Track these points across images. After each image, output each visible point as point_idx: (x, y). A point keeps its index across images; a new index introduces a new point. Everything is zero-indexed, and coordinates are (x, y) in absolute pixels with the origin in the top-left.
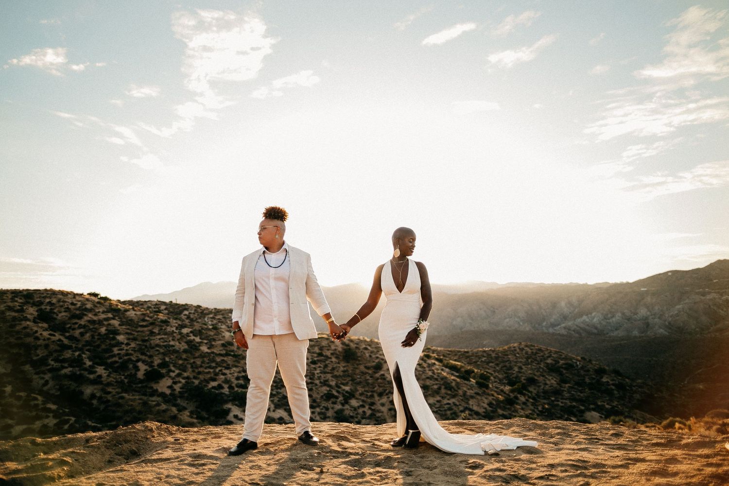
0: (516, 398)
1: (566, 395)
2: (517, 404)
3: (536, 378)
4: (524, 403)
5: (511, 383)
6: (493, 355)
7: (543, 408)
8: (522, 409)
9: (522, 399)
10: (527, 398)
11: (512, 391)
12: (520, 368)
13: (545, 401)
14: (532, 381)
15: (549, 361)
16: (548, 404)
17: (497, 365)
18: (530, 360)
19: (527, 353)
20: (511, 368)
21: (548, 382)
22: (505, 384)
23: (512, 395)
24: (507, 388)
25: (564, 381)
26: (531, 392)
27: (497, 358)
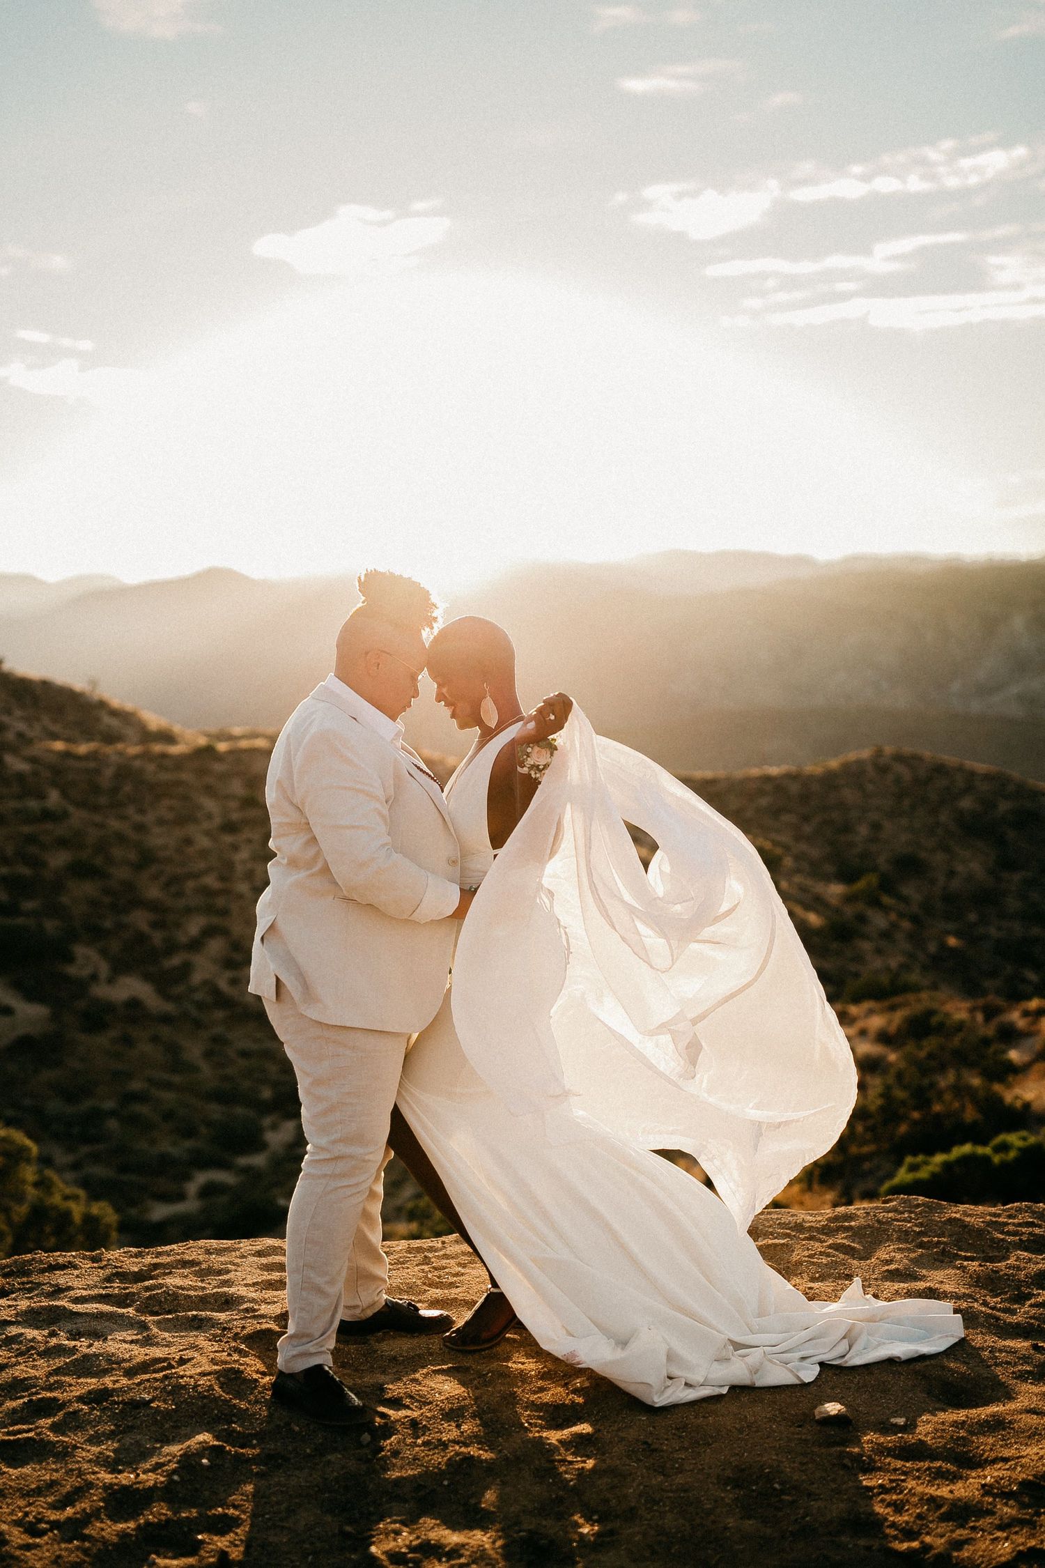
0: (861, 919)
1: (1013, 904)
2: (865, 937)
3: (923, 855)
4: (886, 935)
5: (847, 875)
6: (794, 788)
7: (943, 946)
8: (879, 951)
9: (879, 921)
10: (893, 916)
11: (849, 899)
12: (876, 827)
13: (950, 926)
14: (909, 865)
15: (966, 803)
16: (958, 934)
17: (806, 818)
18: (907, 802)
19: (898, 780)
20: (847, 828)
21: (960, 868)
22: (827, 879)
23: (849, 911)
24: (835, 890)
25: (1007, 863)
26: (905, 900)
27: (805, 798)
